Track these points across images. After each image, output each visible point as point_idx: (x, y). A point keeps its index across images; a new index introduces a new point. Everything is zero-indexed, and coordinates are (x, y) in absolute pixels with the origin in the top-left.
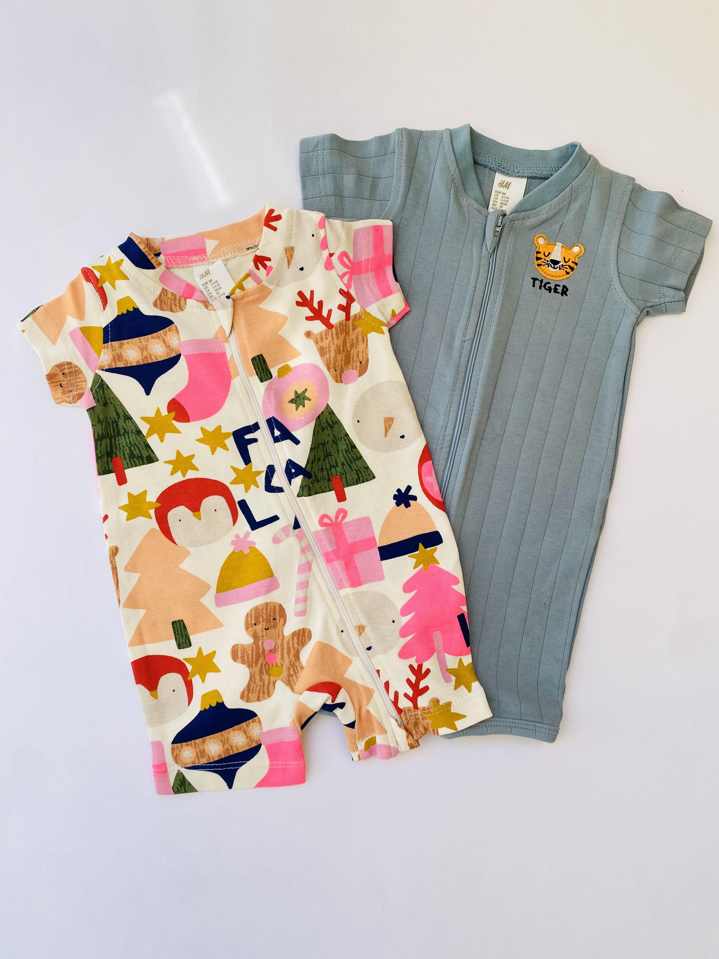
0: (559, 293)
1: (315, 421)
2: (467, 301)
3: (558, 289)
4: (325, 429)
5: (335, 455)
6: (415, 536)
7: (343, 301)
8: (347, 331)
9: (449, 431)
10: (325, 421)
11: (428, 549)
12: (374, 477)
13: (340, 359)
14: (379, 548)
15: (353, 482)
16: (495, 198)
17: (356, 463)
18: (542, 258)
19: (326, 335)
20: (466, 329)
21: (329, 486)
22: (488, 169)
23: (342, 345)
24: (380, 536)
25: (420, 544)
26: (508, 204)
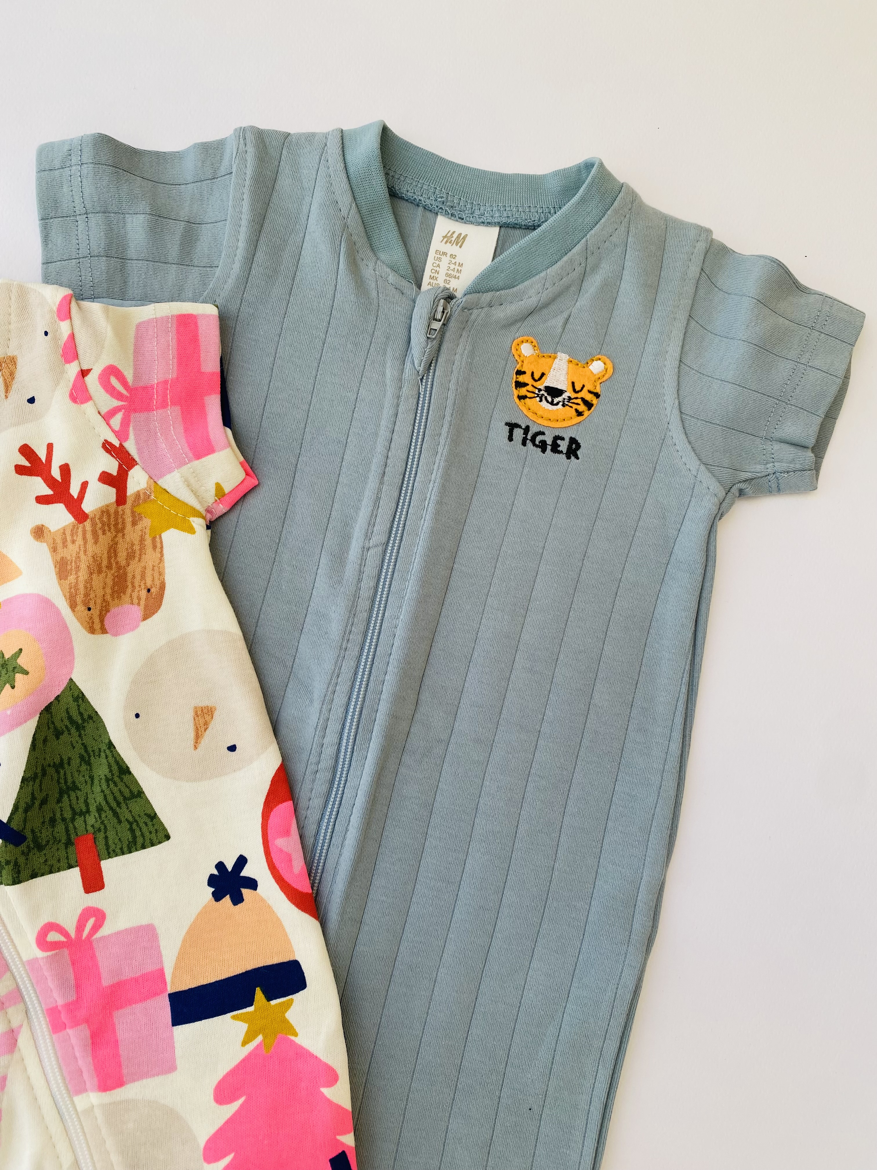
0: (561, 452)
1: (37, 718)
2: (373, 467)
3: (559, 446)
4: (62, 733)
5: (86, 789)
6: (249, 971)
7: (112, 466)
8: (120, 526)
9: (331, 738)
10: (64, 715)
11: (274, 1002)
12: (168, 837)
13: (101, 585)
14: (169, 994)
15: (121, 849)
16: (435, 265)
17: (130, 806)
18: (528, 385)
19: (72, 535)
20: (371, 524)
21: (68, 856)
22: (421, 209)
23: (105, 555)
24: (176, 968)
25: (258, 991)
26: (462, 276)
